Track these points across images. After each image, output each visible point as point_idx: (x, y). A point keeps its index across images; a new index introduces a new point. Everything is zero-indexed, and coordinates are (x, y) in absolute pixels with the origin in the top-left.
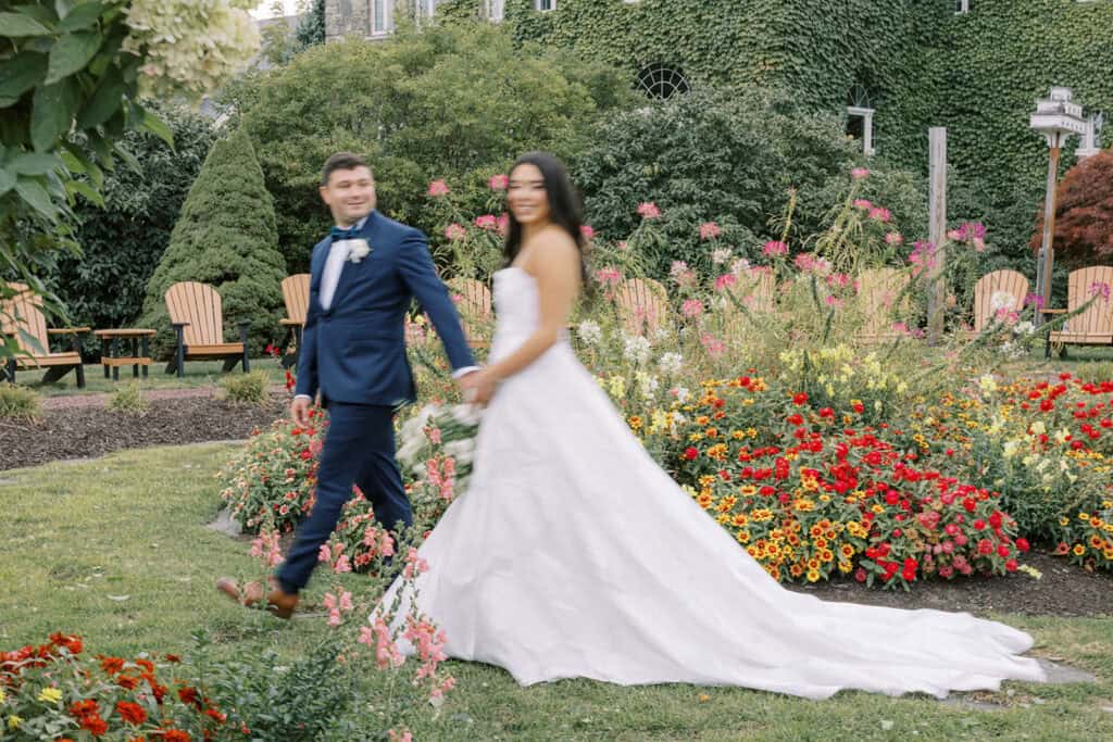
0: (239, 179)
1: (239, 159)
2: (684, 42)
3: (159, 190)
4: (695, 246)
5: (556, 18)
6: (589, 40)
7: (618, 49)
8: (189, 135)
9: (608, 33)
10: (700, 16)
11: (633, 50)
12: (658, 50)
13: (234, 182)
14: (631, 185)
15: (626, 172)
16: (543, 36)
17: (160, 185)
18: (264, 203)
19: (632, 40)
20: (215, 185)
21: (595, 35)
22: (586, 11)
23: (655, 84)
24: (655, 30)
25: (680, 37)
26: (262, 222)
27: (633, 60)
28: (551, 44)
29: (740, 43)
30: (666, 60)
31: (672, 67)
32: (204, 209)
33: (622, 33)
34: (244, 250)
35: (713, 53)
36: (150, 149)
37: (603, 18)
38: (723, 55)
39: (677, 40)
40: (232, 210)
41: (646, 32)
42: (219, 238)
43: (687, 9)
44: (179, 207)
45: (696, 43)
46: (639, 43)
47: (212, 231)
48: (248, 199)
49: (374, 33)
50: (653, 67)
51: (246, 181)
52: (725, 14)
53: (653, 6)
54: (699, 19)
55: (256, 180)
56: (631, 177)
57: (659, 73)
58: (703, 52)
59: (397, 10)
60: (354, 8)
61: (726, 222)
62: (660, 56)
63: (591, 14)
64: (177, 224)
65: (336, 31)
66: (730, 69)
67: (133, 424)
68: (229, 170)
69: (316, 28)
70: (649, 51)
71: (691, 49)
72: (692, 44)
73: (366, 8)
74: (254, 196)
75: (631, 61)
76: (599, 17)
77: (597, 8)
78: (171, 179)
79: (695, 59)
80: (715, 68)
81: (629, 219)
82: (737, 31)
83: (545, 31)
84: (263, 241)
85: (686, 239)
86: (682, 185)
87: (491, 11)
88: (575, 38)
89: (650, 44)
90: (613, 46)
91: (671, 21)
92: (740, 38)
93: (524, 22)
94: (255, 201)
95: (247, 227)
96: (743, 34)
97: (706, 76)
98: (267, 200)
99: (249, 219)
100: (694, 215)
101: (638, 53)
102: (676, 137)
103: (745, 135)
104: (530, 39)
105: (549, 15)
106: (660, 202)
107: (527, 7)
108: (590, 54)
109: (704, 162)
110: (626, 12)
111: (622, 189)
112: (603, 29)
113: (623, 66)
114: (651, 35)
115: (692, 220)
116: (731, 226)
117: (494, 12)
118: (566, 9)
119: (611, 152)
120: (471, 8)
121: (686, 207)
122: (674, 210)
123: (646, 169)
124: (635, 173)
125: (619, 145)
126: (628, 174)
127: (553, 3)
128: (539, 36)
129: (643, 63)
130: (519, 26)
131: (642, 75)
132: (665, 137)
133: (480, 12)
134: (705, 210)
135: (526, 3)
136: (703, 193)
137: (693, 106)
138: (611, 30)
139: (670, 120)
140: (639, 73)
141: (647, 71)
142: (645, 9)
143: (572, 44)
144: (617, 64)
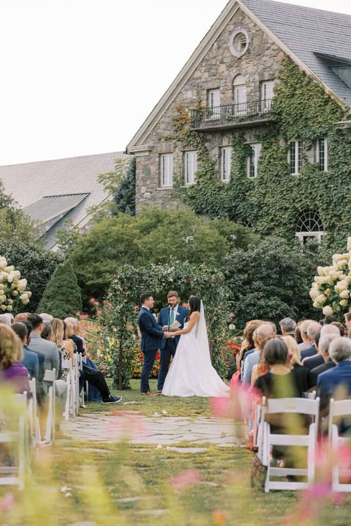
0: (66, 282)
1: (67, 273)
2: (319, 198)
3: (33, 286)
5: (256, 183)
6: (273, 195)
7: (287, 201)
8: (47, 262)
9: (282, 192)
10: (326, 185)
11: (294, 202)
12: (307, 202)
13: (65, 283)
14: (235, 284)
16: (249, 192)
17: (34, 283)
18: (77, 291)
19: (294, 196)
20: (57, 284)
21: (276, 192)
22: (271, 180)
23: (306, 220)
24: (305, 191)
25: (317, 195)
26: (75, 299)
27: (294, 207)
28: (253, 196)
29: (346, 200)
30: (311, 208)
31: (315, 211)
32: (52, 294)
33: (289, 192)
34: (67, 311)
35: (333, 205)
36: (29, 269)
37: (279, 183)
38: (338, 206)
39: (315, 197)
40: (63, 294)
41: (300, 192)
42: (57, 305)
43: (321, 181)
44: (42, 292)
45: (325, 199)
46: (297, 198)
47: (55, 303)
48: (69, 290)
49: (162, 185)
50: (305, 211)
51: (69, 282)
52: (339, 184)
53: (304, 179)
54: (326, 187)
55: (74, 282)
56: (235, 280)
57: (308, 214)
58: (329, 204)
59: (174, 174)
60: (151, 172)
62: (308, 205)
63: (274, 181)
64: (41, 300)
65: (141, 184)
66: (341, 214)
68: (63, 278)
69: (132, 180)
70: (302, 203)
71: (322, 203)
72: (323, 200)
73: (158, 171)
74: (72, 288)
76: (278, 183)
77: (277, 178)
78: (38, 281)
79: (324, 208)
80: (335, 213)
82: (344, 194)
83: (250, 190)
84: (75, 307)
86: (257, 284)
87: (224, 176)
88: (265, 194)
89: (303, 199)
90: (284, 199)
91: (313, 187)
92: (346, 198)
93: (240, 184)
94: (73, 290)
95: (69, 301)
96: (348, 196)
97: (330, 217)
98: (78, 290)
99: (70, 298)
100: (259, 297)
101: (297, 203)
102: (257, 263)
103: (286, 262)
104: (242, 193)
105: (253, 180)
106: (247, 291)
107: (242, 176)
108: (272, 203)
109: (266, 274)
110: (291, 181)
111: (231, 285)
112: (279, 190)
113: (289, 210)
114: (303, 194)
115: (258, 299)
116: (275, 301)
117: (226, 177)
118: (261, 178)
119: (228, 269)
120: (214, 174)
121: (256, 293)
122: (251, 294)
123: (242, 277)
124: (237, 278)
125: (232, 266)
126: (234, 278)
127: (256, 174)
128: (247, 191)
129: (300, 209)
130: (237, 186)
131: (300, 215)
132: (253, 263)
133: (218, 177)
134: (266, 294)
135: (242, 174)
136: (265, 288)
137: (267, 249)
138: (283, 190)
139: (254, 256)
140: (298, 214)
141: (302, 213)
142: (300, 180)
143: (264, 197)
144: (287, 209)
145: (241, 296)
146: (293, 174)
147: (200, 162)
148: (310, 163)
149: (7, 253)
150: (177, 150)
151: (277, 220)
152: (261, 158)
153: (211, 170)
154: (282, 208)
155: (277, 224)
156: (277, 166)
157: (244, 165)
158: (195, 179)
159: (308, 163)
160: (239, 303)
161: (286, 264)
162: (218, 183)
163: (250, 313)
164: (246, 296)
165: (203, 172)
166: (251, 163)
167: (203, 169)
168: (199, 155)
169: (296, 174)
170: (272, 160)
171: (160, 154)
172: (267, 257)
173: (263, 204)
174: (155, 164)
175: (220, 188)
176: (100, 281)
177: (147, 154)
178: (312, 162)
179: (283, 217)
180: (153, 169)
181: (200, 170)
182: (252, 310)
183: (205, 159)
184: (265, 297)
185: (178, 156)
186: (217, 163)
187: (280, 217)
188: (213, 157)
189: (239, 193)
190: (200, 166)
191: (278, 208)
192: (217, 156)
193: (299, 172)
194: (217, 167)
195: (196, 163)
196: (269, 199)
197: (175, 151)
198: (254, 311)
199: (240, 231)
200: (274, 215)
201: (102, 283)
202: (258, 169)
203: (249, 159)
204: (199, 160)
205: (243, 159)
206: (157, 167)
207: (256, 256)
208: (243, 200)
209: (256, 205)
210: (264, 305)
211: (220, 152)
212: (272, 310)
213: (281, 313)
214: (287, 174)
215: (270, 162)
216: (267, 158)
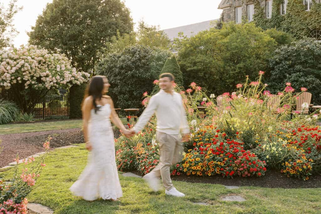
1: (173, 63)
4: (300, 84)
5: (286, 17)
6: (295, 23)
9: (300, 21)
12: (315, 24)
14: (283, 67)
15: (282, 63)
16: (282, 22)
21: (297, 21)
22: (294, 14)
23: (314, 34)
24: (314, 19)
27: (308, 28)
28: (284, 24)
31: (319, 29)
33: (304, 20)
37: (299, 16)
39: (320, 22)
41: (311, 20)
46: (309, 23)
49: (236, 23)
50: (314, 30)
51: (174, 69)
53: (313, 12)
55: (178, 69)
56: (283, 65)
57: (316, 31)
59: (242, 17)
60: (231, 17)
61: (310, 77)
62: (316, 26)
63: (296, 15)
67: (118, 133)
69: (222, 22)
70: (313, 25)
73: (234, 16)
75: (307, 28)
77: (297, 13)
81: (282, 77)
83: (283, 21)
85: (297, 83)
86: (298, 67)
87: (268, 15)
88: (291, 22)
89: (313, 23)
90: (302, 24)
93: (277, 18)
94: (177, 74)
98: (180, 74)
100: (300, 76)
101: (309, 26)
102: (297, 53)
103: (318, 52)
104: (278, 23)
105: (284, 16)
106: (291, 72)
107: (278, 14)
108: (295, 27)
109: (304, 60)
110: (306, 14)
111: (280, 68)
112: (299, 19)
113: (305, 30)
114: (313, 21)
115: (299, 77)
116: (311, 78)
117: (269, 16)
118: (289, 14)
119: (278, 58)
120: (262, 15)
121: (298, 73)
122: (295, 74)
123: (288, 63)
124: (284, 64)
125: (281, 56)
126: (283, 64)
127: (285, 12)
128: (281, 22)
129: (311, 29)
130: (275, 19)
131: (311, 32)
132: (294, 53)
133: (265, 16)
134: (305, 74)
135: (278, 13)
136: (304, 69)
137: (304, 44)
138: (302, 19)
139: (296, 49)
140: (310, 32)
141: (312, 31)
142: (311, 13)
143: (290, 24)
144: (303, 29)
145: (288, 75)
146: (306, 11)
147: (255, 9)
148: (316, 3)
149: (137, 52)
150: (244, 5)
151: (298, 36)
152: (289, 3)
153: (261, 13)
154: (300, 29)
155: (298, 38)
156: (298, 7)
157: (279, 8)
158: (253, 18)
159: (315, 4)
160: (286, 80)
161: (317, 53)
162: (265, 19)
163: (294, 87)
164: (291, 75)
165: (257, 14)
166: (283, 7)
167: (257, 13)
168: (255, 6)
169: (309, 10)
170: (295, 4)
171: (235, 7)
172: (305, 49)
173: (290, 27)
174: (233, 13)
175: (266, 22)
176: (195, 68)
177: (229, 8)
178: (318, 3)
179: (301, 34)
180: (232, 15)
181: (255, 14)
182: (296, 85)
183: (258, 7)
184: (304, 76)
185: (244, 7)
186: (265, 9)
187: (299, 34)
188: (262, 6)
189: (277, 23)
190: (256, 11)
191: (298, 29)
192: (264, 5)
193: (310, 9)
194: (264, 11)
195: (253, 10)
196: (293, 25)
197: (242, 5)
198: (297, 85)
199: (283, 36)
200: (296, 33)
201: (196, 69)
202: (287, 10)
203: (281, 5)
204: (255, 8)
205: (278, 5)
206: (234, 14)
207: (297, 49)
208: (279, 26)
209: (286, 29)
210: (304, 81)
211: (266, 3)
212: (310, 84)
213: (316, 86)
214: (303, 11)
215: (293, 5)
216: (292, 3)
